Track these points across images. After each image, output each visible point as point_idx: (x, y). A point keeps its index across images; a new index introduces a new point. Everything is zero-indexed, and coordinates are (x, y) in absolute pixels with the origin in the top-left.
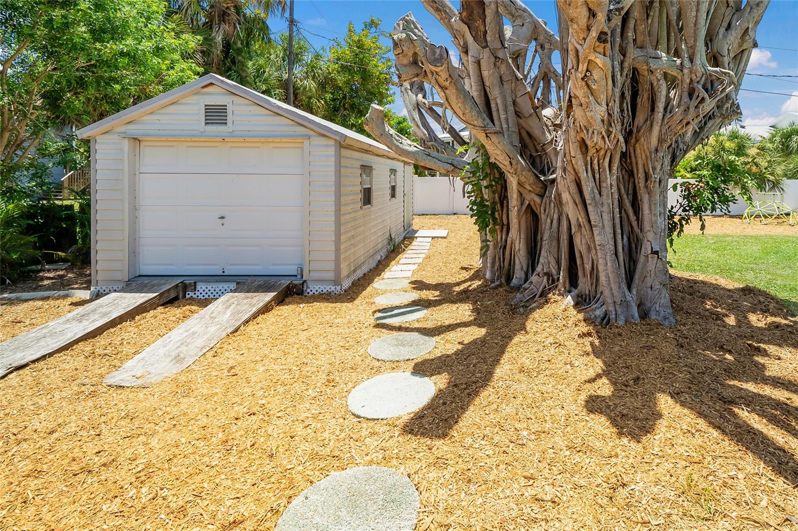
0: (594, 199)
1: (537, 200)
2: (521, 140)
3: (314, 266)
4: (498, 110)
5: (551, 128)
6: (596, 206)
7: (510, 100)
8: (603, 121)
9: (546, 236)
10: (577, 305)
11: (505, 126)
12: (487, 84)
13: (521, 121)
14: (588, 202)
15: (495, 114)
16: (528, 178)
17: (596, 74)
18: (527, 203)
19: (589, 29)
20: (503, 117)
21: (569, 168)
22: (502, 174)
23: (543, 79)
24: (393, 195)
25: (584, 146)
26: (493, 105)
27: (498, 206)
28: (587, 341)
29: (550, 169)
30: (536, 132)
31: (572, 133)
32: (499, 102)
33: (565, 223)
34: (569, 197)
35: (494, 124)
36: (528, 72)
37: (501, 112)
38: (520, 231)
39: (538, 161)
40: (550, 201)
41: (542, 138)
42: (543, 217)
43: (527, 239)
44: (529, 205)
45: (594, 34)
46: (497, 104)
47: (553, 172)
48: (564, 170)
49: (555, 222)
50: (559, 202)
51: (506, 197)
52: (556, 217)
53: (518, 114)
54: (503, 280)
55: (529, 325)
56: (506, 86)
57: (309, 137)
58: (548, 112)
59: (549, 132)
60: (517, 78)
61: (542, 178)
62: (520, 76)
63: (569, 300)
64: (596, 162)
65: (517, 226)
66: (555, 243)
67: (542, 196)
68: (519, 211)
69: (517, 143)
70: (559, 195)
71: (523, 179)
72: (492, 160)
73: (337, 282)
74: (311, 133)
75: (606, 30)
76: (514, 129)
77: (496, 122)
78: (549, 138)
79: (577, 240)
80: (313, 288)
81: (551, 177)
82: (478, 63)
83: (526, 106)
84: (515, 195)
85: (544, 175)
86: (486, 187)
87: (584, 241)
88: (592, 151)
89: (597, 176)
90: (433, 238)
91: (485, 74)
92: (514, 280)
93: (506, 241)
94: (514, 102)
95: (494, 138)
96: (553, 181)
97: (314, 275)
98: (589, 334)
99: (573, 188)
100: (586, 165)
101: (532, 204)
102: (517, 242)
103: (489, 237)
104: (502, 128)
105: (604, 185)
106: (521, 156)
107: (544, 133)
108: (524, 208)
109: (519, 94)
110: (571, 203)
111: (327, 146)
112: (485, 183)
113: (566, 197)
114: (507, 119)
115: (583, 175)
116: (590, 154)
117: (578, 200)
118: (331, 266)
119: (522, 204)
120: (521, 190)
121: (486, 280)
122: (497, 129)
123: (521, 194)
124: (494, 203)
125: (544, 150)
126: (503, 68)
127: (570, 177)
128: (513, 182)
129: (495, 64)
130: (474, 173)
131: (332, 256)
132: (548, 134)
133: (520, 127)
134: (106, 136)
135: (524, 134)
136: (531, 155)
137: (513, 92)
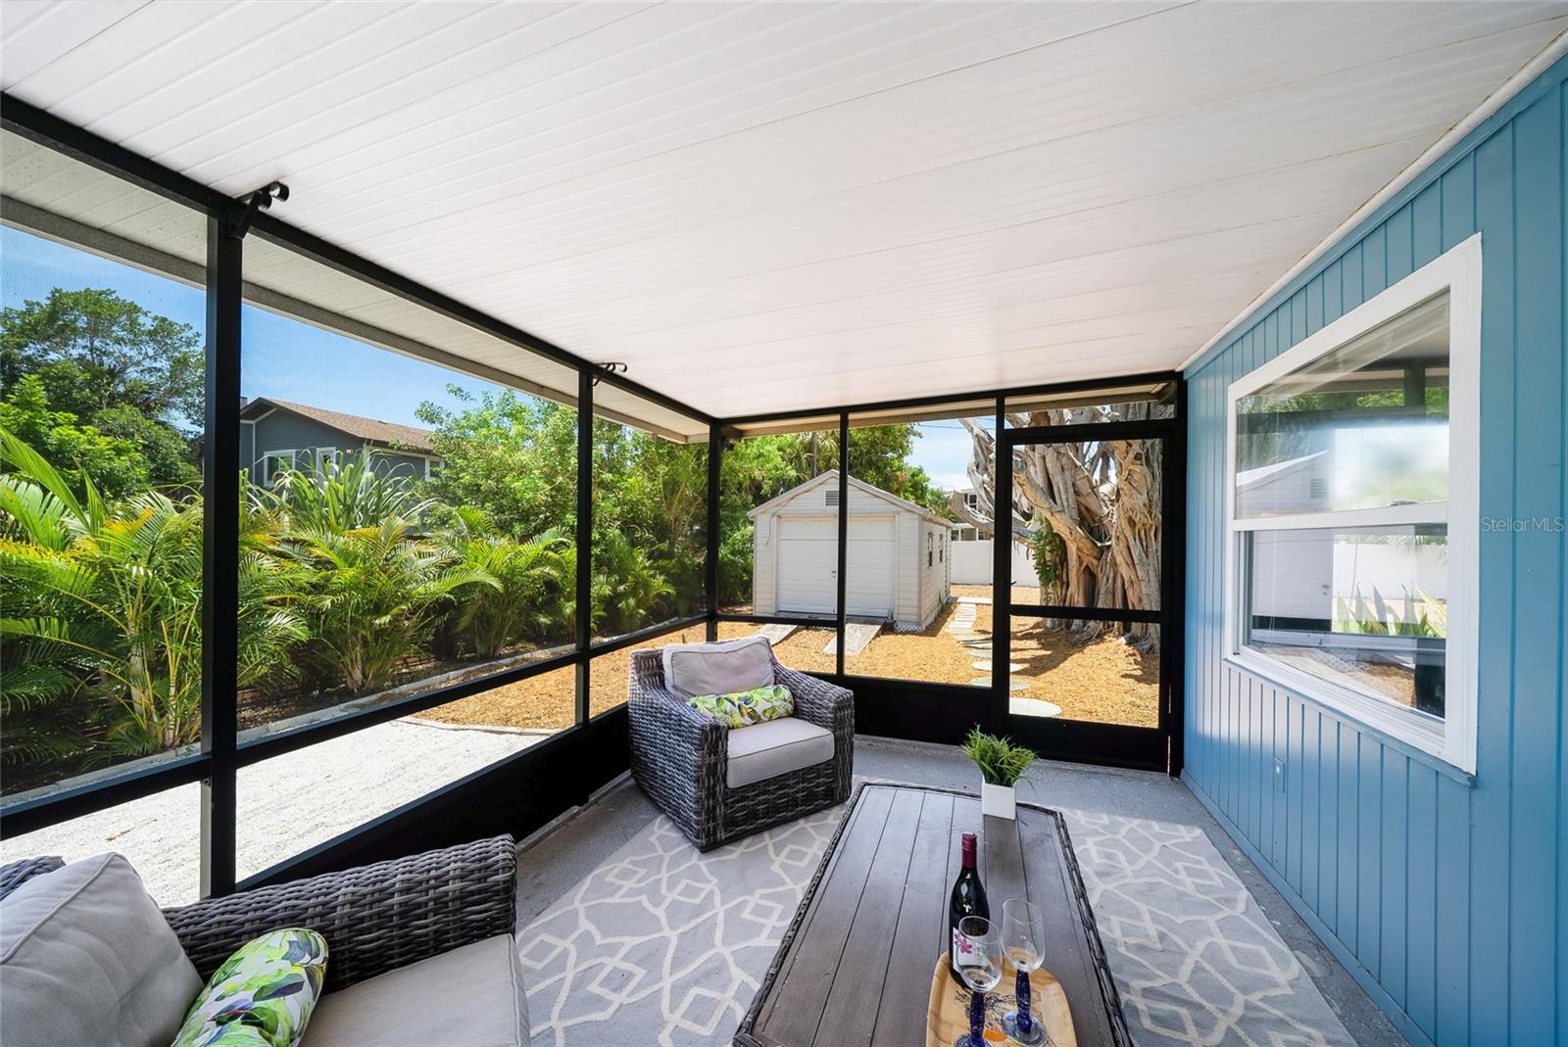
0: (1141, 560)
1: (1095, 562)
2: (1080, 514)
3: (901, 610)
4: (1059, 492)
5: (1109, 503)
6: (1143, 565)
7: (1070, 483)
8: (1145, 505)
9: (1102, 591)
10: (1129, 644)
11: (1065, 504)
12: (1050, 472)
13: (1079, 498)
14: (1136, 562)
15: (1056, 495)
16: (1086, 545)
17: (1135, 477)
18: (1085, 564)
19: (1127, 452)
20: (1064, 497)
21: (1122, 537)
22: (1063, 542)
23: (1102, 457)
24: (941, 561)
25: (1132, 523)
26: (1055, 488)
27: (1059, 567)
28: (1131, 659)
29: (1107, 536)
30: (1094, 507)
31: (1122, 513)
32: (1061, 485)
33: (1119, 581)
34: (1122, 560)
35: (1055, 503)
36: (1087, 452)
37: (1063, 494)
38: (1078, 586)
39: (1096, 531)
40: (1106, 563)
41: (1099, 512)
42: (1100, 575)
43: (1085, 593)
44: (1087, 566)
45: (1131, 456)
46: (1058, 487)
47: (1110, 539)
48: (1118, 538)
49: (1111, 580)
50: (1114, 564)
51: (1066, 560)
52: (1111, 575)
53: (1077, 493)
54: (1063, 626)
55: (1085, 651)
56: (1067, 473)
57: (899, 513)
58: (1105, 489)
59: (1106, 506)
60: (1076, 466)
61: (1099, 545)
62: (1079, 464)
63: (1123, 640)
64: (1142, 532)
65: (1076, 582)
66: (1110, 596)
67: (1099, 559)
68: (1078, 570)
69: (1076, 516)
70: (1113, 557)
71: (1081, 545)
72: (1055, 531)
73: (919, 624)
74: (900, 509)
75: (1140, 451)
76: (1073, 505)
77: (1058, 500)
78: (1106, 511)
79: (1130, 593)
80: (901, 627)
81: (1108, 544)
82: (1044, 458)
83: (1084, 488)
84: (1075, 558)
85: (1101, 542)
86: (1049, 551)
87: (1136, 594)
88: (1139, 526)
89: (1144, 544)
90: (977, 604)
91: (1049, 465)
92: (1073, 627)
93: (1066, 595)
94: (1074, 484)
95: (1057, 515)
96: (1109, 547)
97: (902, 617)
98: (1134, 655)
99: (1125, 553)
100: (1134, 535)
101: (1090, 565)
102: (1076, 596)
103: (1050, 590)
104: (1063, 506)
105: (1150, 550)
106: (1080, 527)
107: (1101, 507)
108: (1082, 569)
109: (1078, 478)
110: (1124, 564)
111: (912, 519)
112: (1048, 548)
113: (1119, 559)
114: (1067, 499)
115: (1132, 543)
116: (1137, 527)
117: (1129, 562)
118: (915, 611)
119: (1080, 565)
120: (1080, 554)
121: (1047, 628)
122: (1060, 509)
123: (1080, 557)
124: (1055, 564)
125: (1101, 521)
126: (1064, 460)
127: (1123, 544)
128: (1072, 549)
129: (1057, 458)
130: (1039, 540)
131: (916, 603)
132: (1105, 508)
133: (1079, 504)
134: (763, 515)
135: (1083, 509)
136: (1089, 526)
137: (1073, 477)
